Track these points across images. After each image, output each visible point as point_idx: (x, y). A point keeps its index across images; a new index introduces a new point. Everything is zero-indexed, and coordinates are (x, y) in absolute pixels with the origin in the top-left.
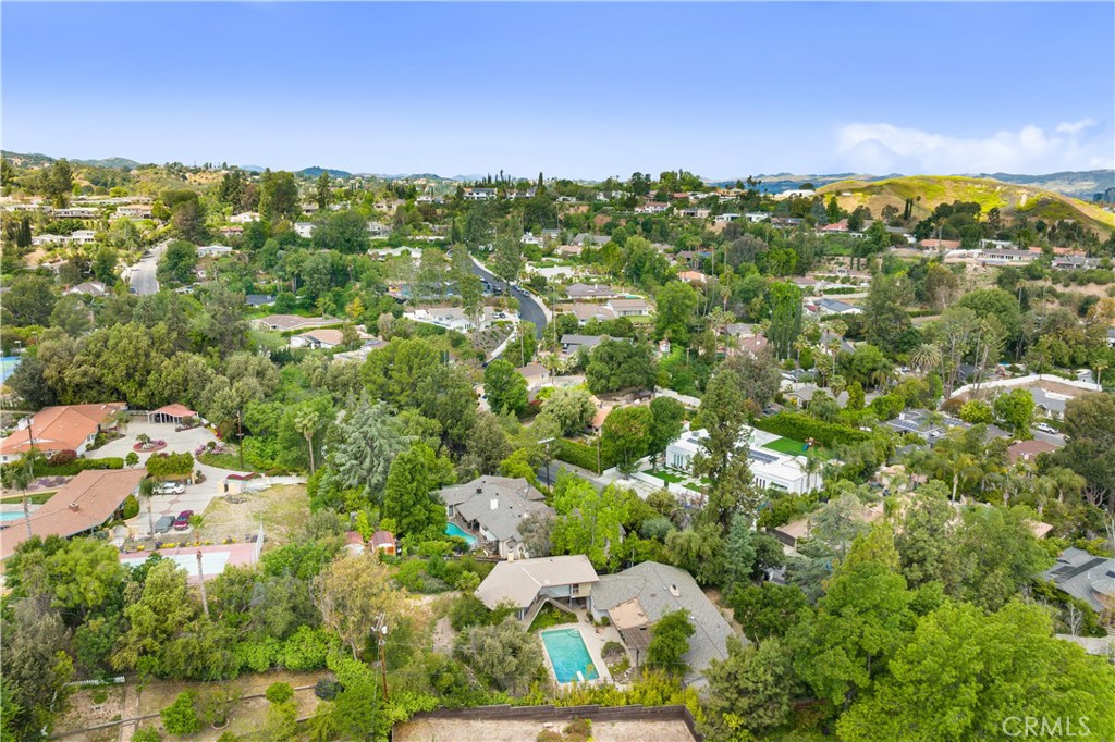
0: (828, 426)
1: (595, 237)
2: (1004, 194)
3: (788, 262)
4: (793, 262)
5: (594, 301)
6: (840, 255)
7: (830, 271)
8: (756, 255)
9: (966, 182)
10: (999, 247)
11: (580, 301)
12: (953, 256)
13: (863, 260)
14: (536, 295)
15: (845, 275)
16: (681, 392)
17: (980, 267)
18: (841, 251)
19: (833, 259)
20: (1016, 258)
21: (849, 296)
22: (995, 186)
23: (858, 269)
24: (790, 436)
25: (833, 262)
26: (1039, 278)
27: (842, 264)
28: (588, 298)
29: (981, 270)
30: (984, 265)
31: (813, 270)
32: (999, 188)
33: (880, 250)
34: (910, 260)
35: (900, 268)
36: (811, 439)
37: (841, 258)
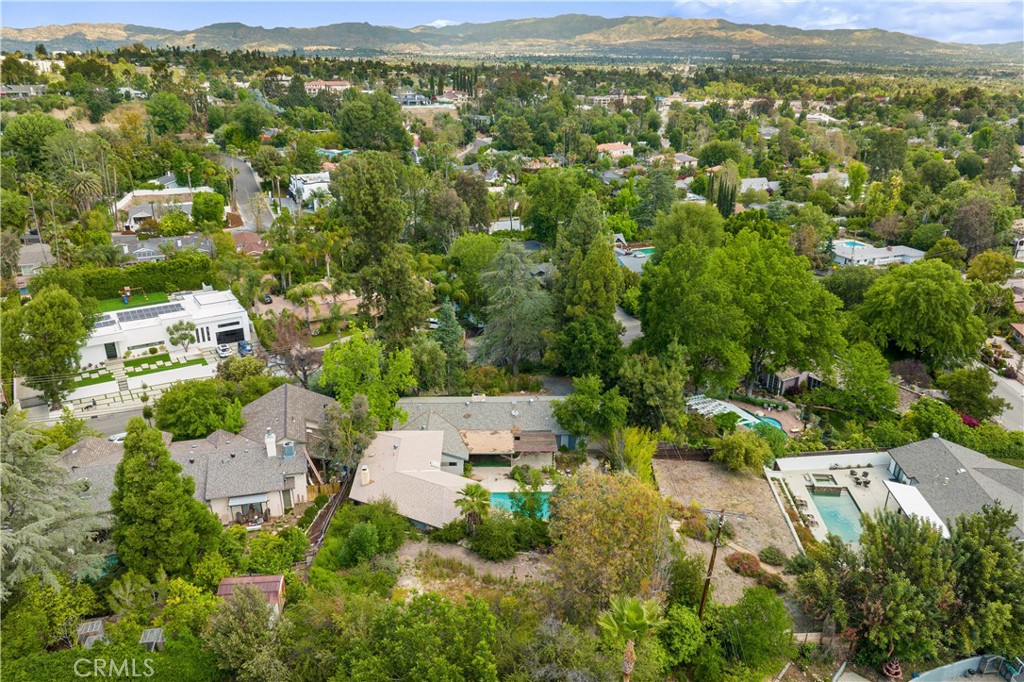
36: (127, 288)
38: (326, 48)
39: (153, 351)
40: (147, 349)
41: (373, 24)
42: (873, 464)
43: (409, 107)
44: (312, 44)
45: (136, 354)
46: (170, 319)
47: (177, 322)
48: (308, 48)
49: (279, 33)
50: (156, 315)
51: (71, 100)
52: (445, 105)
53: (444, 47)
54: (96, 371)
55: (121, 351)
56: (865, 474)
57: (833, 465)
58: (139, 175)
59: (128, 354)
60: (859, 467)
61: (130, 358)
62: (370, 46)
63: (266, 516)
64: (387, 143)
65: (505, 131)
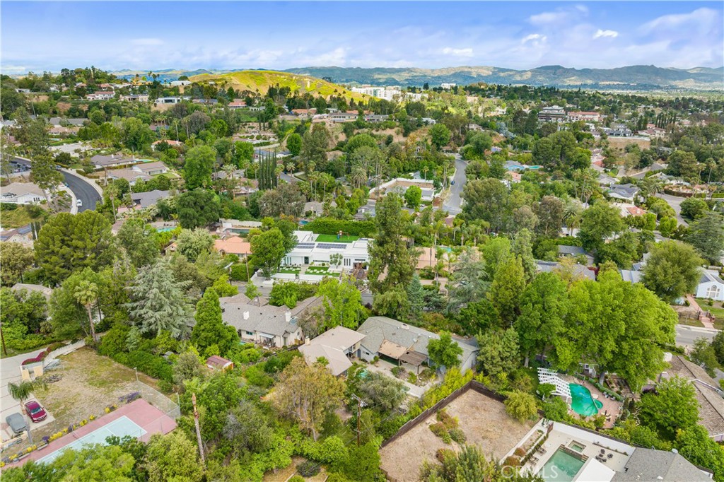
0: (347, 222)
1: (69, 120)
2: (298, 81)
3: (223, 128)
4: (226, 129)
5: (121, 167)
6: (250, 122)
7: (247, 133)
8: (205, 125)
9: (276, 74)
10: (331, 112)
11: (109, 168)
12: (316, 119)
13: (266, 124)
14: (67, 168)
15: (257, 134)
16: (241, 219)
17: (332, 123)
18: (249, 119)
19: (246, 125)
20: (347, 117)
21: (267, 147)
22: (292, 77)
23: (264, 130)
24: (325, 233)
25: (246, 127)
26: (363, 127)
27: (253, 128)
28: (114, 165)
29: (333, 125)
30: (334, 122)
31: (236, 133)
32: (294, 78)
33: (274, 117)
34: (293, 122)
35: (289, 127)
36: (341, 231)
37: (251, 124)
38: (615, 83)
39: (323, 265)
40: (321, 263)
41: (658, 67)
42: (627, 453)
43: (614, 137)
44: (607, 80)
45: (316, 264)
46: (334, 251)
47: (336, 254)
48: (603, 83)
49: (585, 72)
50: (329, 248)
51: (398, 124)
52: (642, 138)
53: (715, 83)
54: (296, 268)
55: (310, 261)
56: (610, 456)
57: (596, 442)
58: (407, 169)
59: (312, 263)
60: (608, 448)
61: (313, 265)
62: (652, 82)
63: (274, 345)
64: (558, 165)
65: (675, 161)
